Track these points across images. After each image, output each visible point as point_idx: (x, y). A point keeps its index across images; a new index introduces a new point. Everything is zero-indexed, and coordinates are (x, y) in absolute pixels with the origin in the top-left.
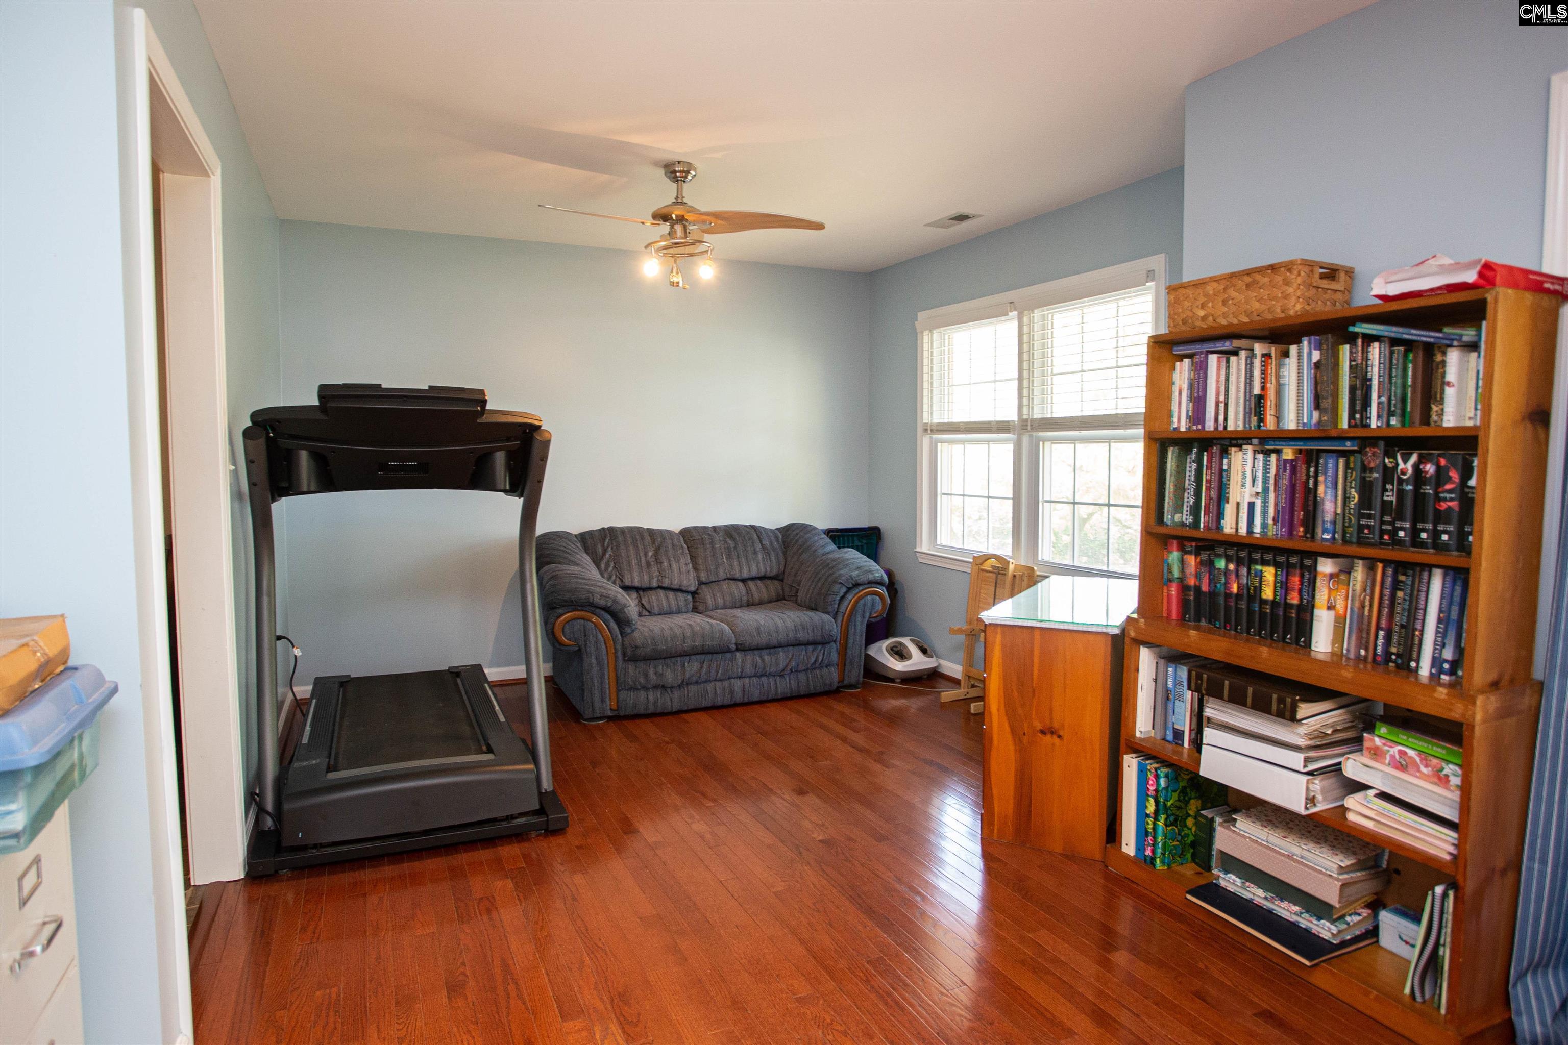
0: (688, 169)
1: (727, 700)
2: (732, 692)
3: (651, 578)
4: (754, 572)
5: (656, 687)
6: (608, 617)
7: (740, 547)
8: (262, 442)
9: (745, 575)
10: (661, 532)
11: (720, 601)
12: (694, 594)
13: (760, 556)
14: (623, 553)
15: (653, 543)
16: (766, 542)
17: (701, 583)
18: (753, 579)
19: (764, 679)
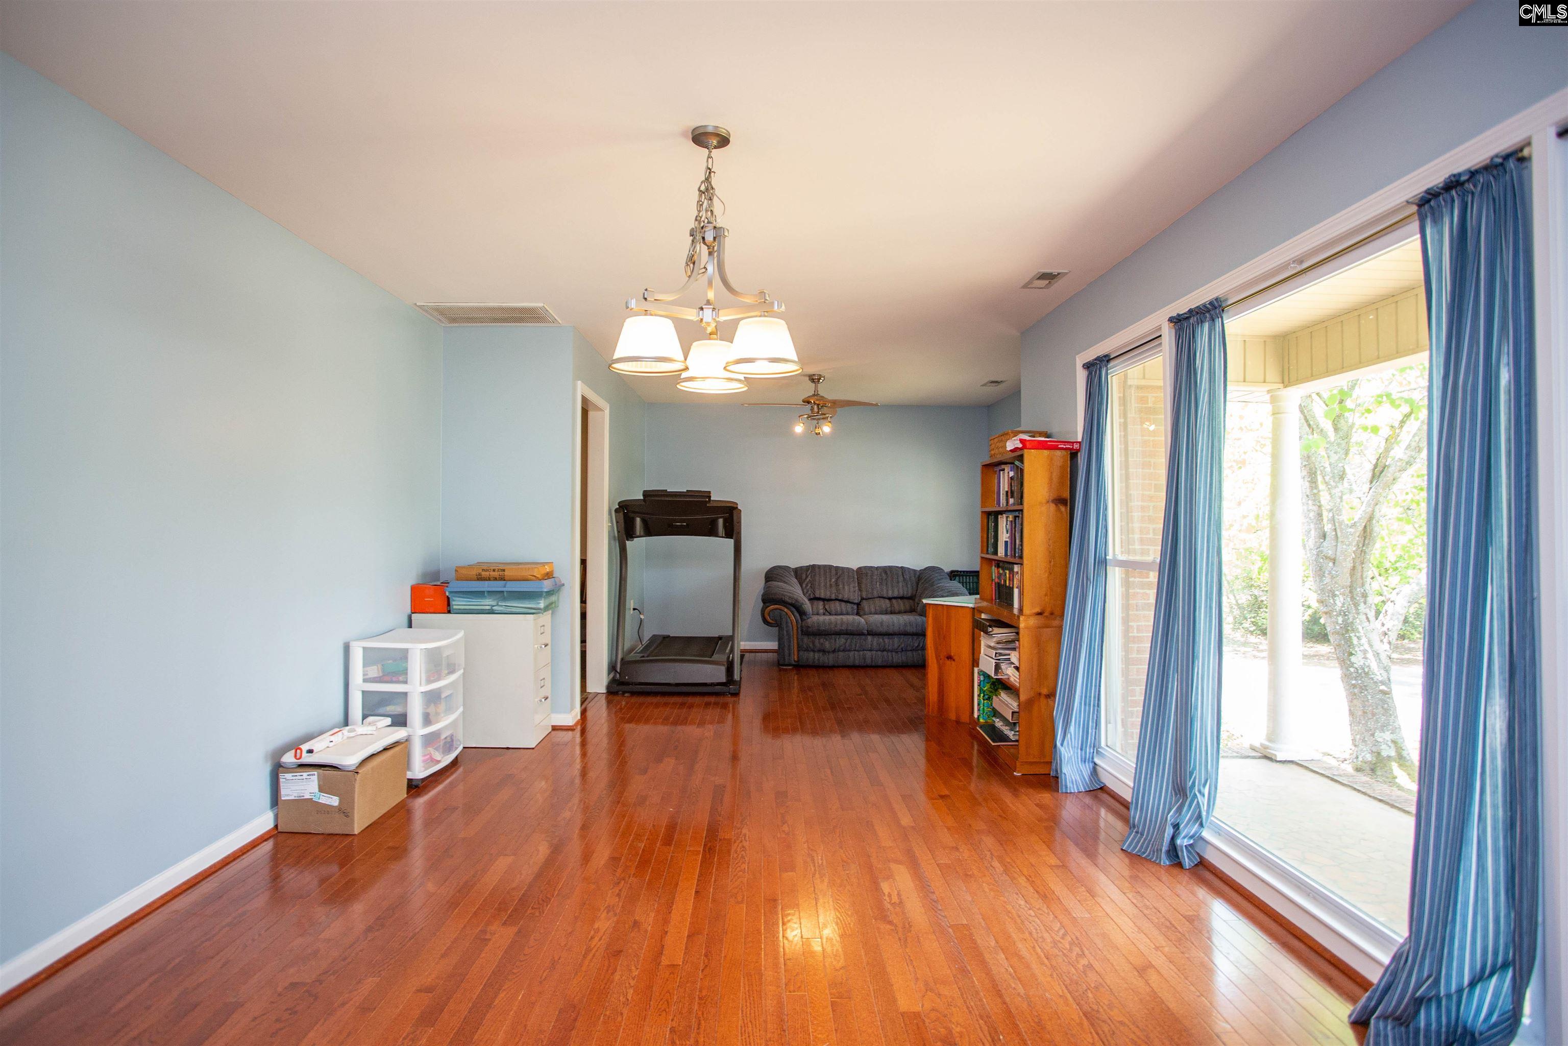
0: (820, 377)
1: (862, 664)
2: (865, 659)
3: (831, 593)
4: (896, 594)
5: (819, 651)
6: (794, 609)
7: (889, 579)
8: (621, 514)
9: (890, 594)
10: (843, 568)
11: (873, 610)
12: (858, 604)
13: (901, 584)
14: (817, 578)
15: (837, 574)
16: (907, 577)
17: (863, 599)
18: (895, 598)
19: (885, 653)
